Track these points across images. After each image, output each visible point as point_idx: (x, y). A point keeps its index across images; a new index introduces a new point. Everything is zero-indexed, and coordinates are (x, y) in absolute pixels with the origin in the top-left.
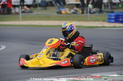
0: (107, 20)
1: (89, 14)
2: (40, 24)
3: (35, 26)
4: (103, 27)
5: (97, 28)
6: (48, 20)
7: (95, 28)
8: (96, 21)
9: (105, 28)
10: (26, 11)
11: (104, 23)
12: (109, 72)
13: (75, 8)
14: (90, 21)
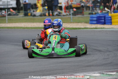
0: (90, 22)
1: (71, 16)
2: (26, 26)
3: (21, 28)
4: (85, 28)
5: (80, 30)
6: (33, 22)
7: (78, 30)
8: (78, 23)
9: (87, 30)
10: (12, 14)
11: (86, 24)
12: (91, 71)
13: (59, 10)
14: (73, 23)
